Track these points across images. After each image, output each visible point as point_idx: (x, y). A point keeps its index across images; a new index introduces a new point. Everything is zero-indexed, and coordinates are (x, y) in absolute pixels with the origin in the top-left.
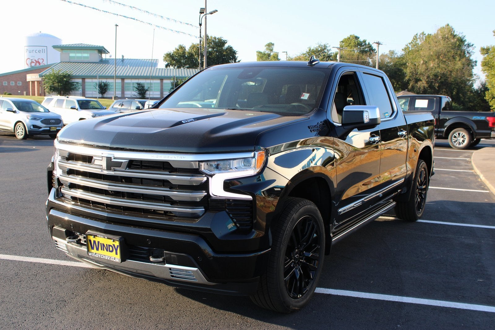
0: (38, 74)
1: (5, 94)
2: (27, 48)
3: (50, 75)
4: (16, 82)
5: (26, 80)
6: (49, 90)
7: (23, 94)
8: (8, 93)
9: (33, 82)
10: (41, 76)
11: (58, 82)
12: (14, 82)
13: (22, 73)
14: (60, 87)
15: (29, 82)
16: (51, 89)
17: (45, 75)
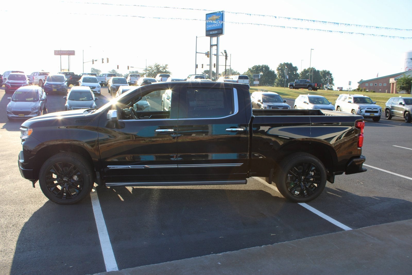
0: (394, 78)
1: (371, 92)
2: (406, 60)
3: (402, 79)
4: (383, 84)
5: (389, 82)
6: (399, 89)
7: (385, 92)
8: (373, 91)
9: (393, 84)
10: (395, 80)
11: (406, 84)
12: (381, 84)
13: (387, 77)
14: (407, 87)
15: (391, 83)
16: (400, 89)
17: (398, 79)
